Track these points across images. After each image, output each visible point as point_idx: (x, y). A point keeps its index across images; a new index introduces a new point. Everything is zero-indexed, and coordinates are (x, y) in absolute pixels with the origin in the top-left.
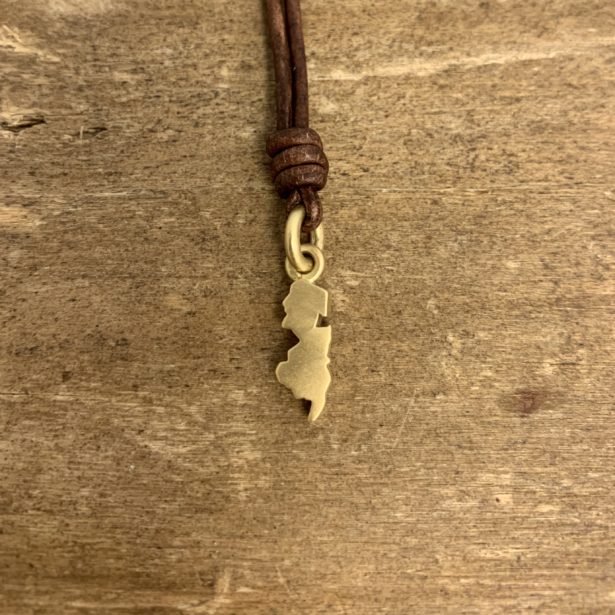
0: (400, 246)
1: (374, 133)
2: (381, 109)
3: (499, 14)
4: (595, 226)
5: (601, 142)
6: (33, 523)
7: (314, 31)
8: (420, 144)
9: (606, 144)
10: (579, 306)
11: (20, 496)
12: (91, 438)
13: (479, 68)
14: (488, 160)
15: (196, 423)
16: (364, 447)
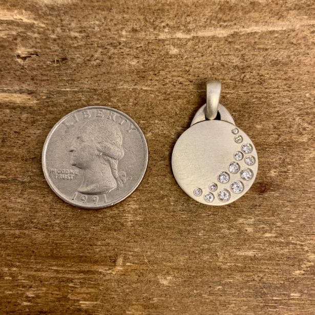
1: (196, 64)
2: (199, 52)
3: (259, 8)
4: (300, 110)
5: (306, 71)
6: (34, 234)
7: (168, 14)
8: (218, 69)
9: (308, 72)
10: (289, 146)
11: (28, 222)
13: (248, 34)
14: (250, 78)
16: (185, 205)
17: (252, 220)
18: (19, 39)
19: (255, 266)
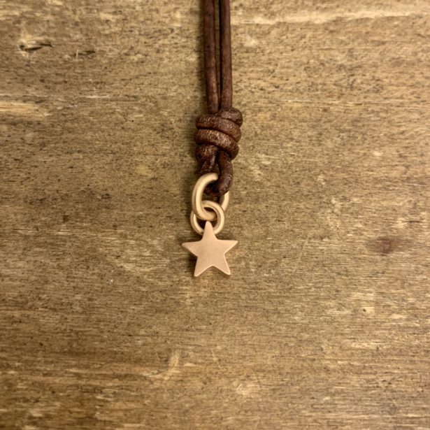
0: (300, 139)
1: (283, 62)
2: (288, 45)
6: (42, 316)
8: (316, 70)
10: (422, 183)
11: (33, 298)
12: (83, 261)
13: (357, 20)
14: (362, 83)
15: (157, 251)
16: (272, 271)
17: (372, 295)
18: (24, 22)
19: (379, 365)
